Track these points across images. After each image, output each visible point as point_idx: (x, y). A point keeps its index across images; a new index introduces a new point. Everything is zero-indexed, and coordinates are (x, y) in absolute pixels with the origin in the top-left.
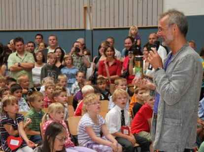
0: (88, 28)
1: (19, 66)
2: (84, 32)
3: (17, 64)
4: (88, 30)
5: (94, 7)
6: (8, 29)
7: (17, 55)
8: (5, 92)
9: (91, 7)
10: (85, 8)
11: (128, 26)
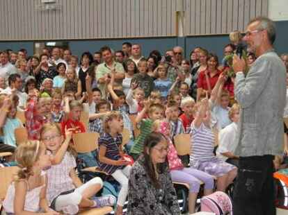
1: (109, 77)
2: (175, 39)
3: (106, 75)
5: (187, 12)
6: (92, 38)
7: (105, 65)
8: (102, 106)
9: (184, 12)
10: (178, 13)
11: (227, 32)
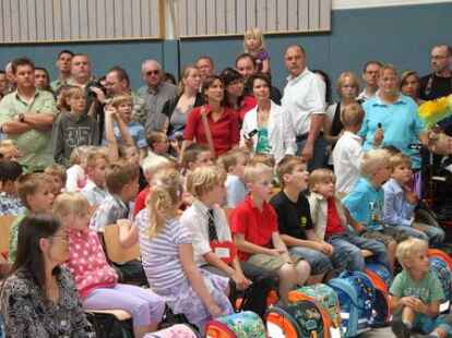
0: (170, 36)
1: (22, 120)
3: (17, 117)
4: (169, 41)
7: (17, 97)
